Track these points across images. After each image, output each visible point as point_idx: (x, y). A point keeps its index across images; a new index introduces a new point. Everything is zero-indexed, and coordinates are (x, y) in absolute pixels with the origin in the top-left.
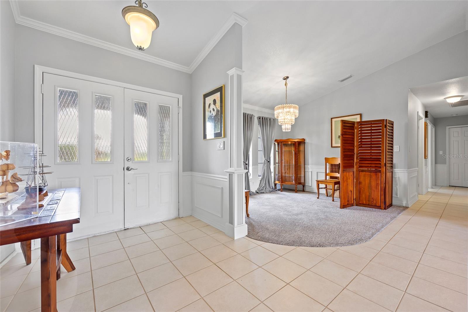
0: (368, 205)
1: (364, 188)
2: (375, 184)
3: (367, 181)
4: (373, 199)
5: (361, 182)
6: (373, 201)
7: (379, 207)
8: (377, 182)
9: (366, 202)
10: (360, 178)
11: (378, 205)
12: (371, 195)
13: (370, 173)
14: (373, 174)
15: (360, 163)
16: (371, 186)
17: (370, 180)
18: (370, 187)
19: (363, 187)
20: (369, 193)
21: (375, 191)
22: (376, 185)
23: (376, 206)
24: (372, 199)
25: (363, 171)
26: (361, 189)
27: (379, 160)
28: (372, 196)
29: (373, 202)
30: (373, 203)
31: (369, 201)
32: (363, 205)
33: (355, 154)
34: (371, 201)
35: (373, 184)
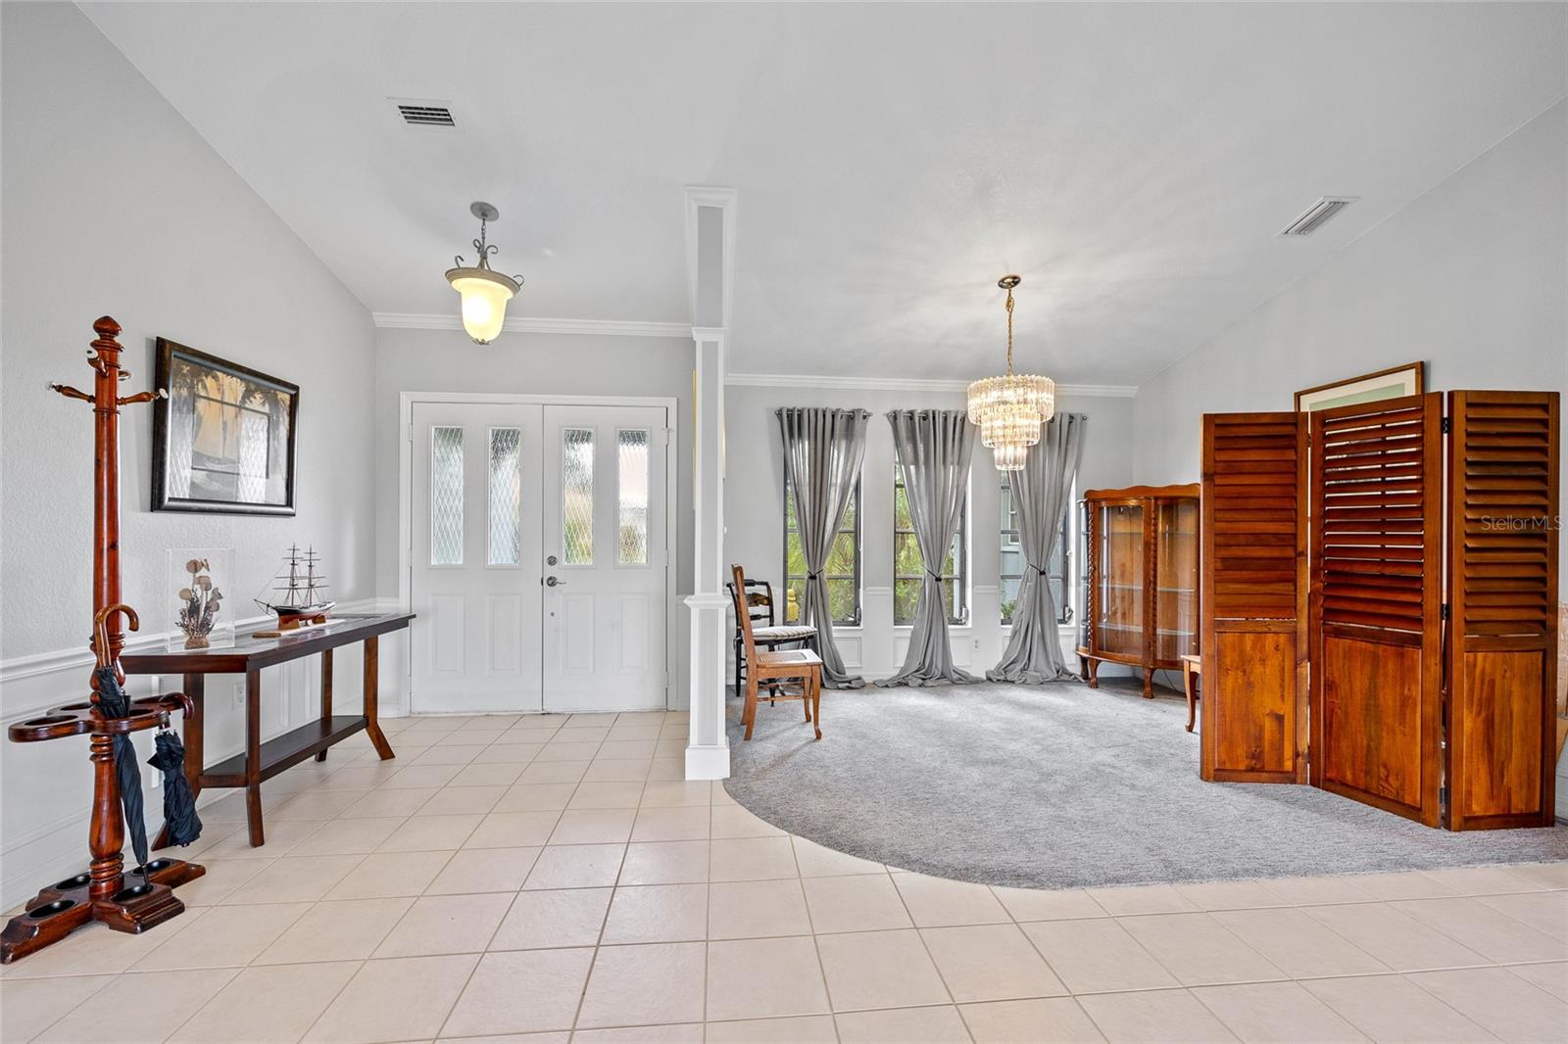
0: (1366, 791)
1: (1346, 713)
2: (1395, 701)
3: (1360, 683)
4: (1385, 766)
5: (1333, 682)
6: (1387, 777)
7: (1414, 813)
8: (1406, 691)
9: (1353, 774)
10: (1330, 665)
11: (1408, 800)
12: (1376, 749)
13: (1370, 646)
14: (1385, 650)
15: (1327, 598)
16: (1377, 706)
17: (1373, 677)
18: (1372, 709)
19: (1343, 708)
20: (1370, 739)
21: (1394, 732)
22: (1398, 704)
23: (1404, 804)
24: (1382, 770)
25: (1340, 633)
26: (1333, 711)
27: (1414, 585)
28: (1384, 755)
29: (1387, 781)
30: (1386, 785)
31: (1367, 773)
32: (1339, 788)
33: (1303, 554)
34: (1379, 778)
35: (1388, 698)
